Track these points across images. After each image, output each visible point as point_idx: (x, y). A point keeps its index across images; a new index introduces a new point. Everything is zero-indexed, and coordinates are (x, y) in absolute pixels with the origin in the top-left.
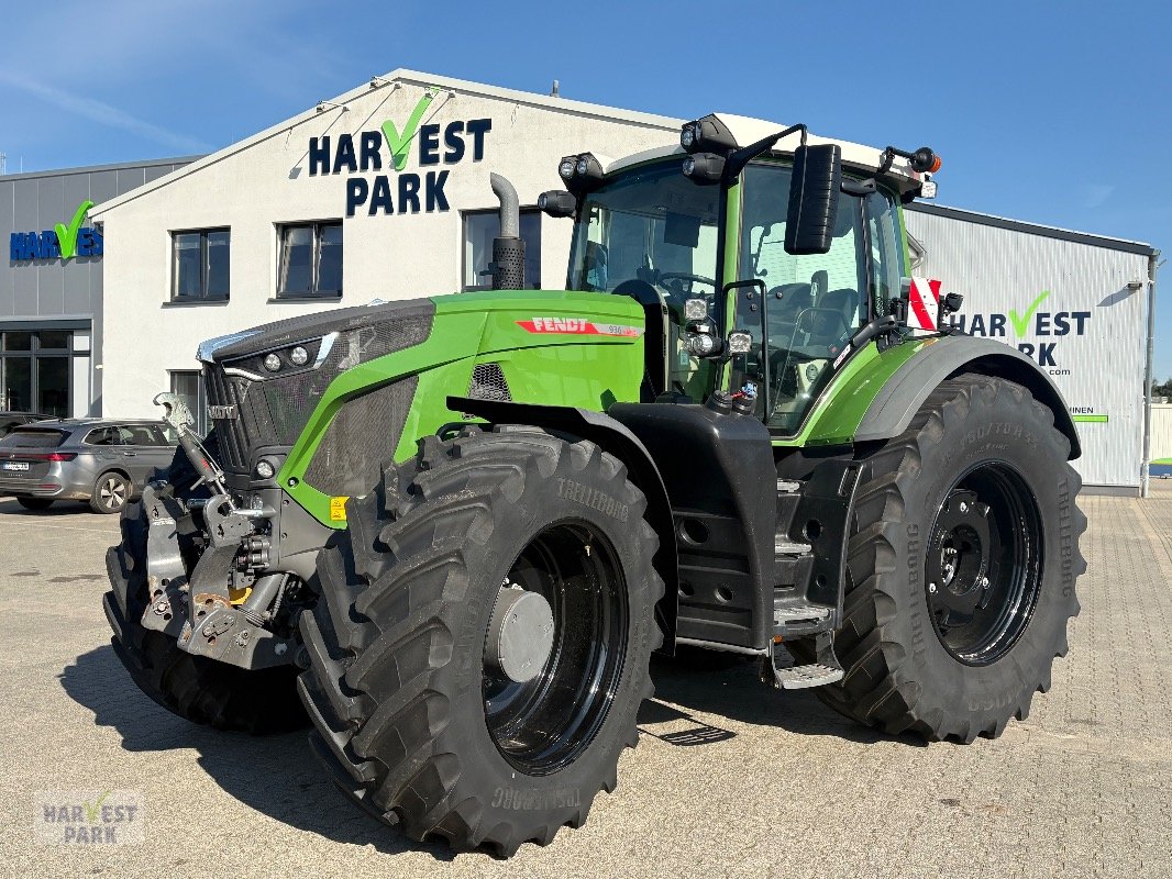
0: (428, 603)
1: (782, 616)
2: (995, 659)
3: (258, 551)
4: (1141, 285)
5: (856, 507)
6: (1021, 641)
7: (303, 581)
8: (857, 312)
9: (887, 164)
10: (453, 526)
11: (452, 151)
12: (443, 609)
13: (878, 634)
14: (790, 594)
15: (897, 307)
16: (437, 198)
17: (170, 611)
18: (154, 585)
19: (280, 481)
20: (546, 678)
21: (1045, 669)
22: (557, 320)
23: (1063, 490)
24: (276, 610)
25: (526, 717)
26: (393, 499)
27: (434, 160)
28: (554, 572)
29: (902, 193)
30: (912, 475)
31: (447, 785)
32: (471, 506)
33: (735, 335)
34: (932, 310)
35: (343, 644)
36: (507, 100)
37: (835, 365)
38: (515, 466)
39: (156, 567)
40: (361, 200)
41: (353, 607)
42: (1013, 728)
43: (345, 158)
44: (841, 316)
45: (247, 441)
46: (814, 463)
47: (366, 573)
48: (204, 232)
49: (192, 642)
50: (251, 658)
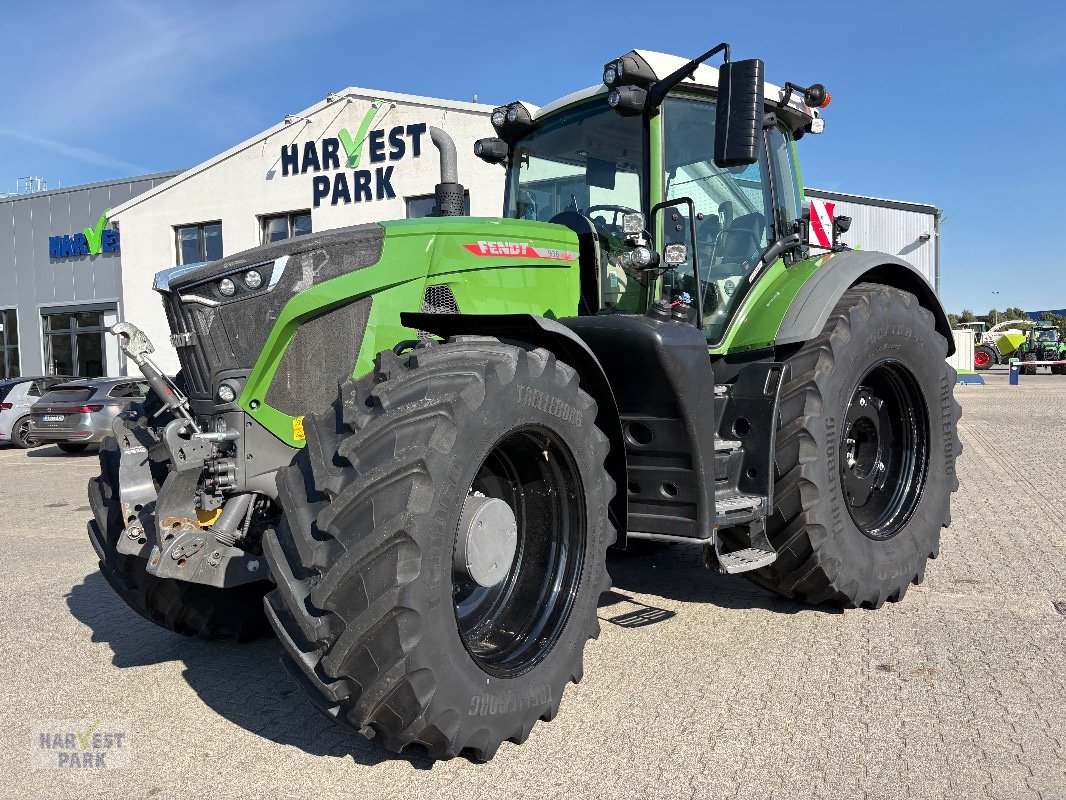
0: (393, 516)
1: (722, 507)
2: (897, 531)
3: (224, 473)
4: (929, 236)
5: (780, 405)
6: (915, 515)
7: (271, 500)
8: (765, 233)
9: (785, 100)
10: (415, 435)
11: (395, 150)
12: (409, 522)
13: (804, 518)
14: (724, 487)
15: (800, 226)
16: (385, 188)
17: (143, 536)
18: (127, 511)
19: (241, 404)
21: (936, 537)
22: (500, 244)
23: (944, 384)
24: (246, 529)
25: (495, 618)
26: (350, 413)
27: (382, 158)
28: (513, 479)
29: (795, 130)
30: (827, 374)
31: (423, 701)
32: (434, 414)
33: (670, 247)
34: (828, 230)
35: (307, 563)
36: (436, 107)
37: (751, 279)
38: (474, 373)
39: (128, 494)
40: (325, 193)
41: (314, 525)
42: (912, 592)
43: (311, 160)
44: (752, 236)
45: (208, 366)
46: (738, 368)
47: (327, 489)
48: (201, 226)
49: (160, 566)
50: (223, 576)
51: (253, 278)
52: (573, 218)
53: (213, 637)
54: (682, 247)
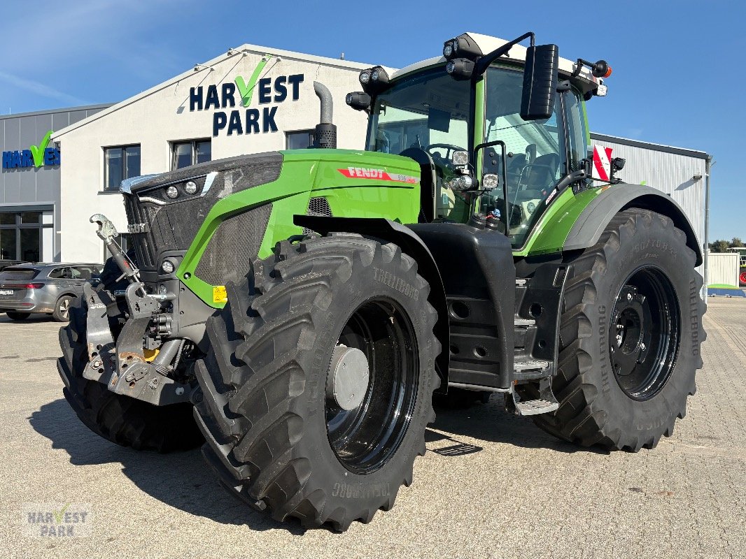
0: (288, 351)
1: (519, 367)
2: (652, 396)
3: (163, 324)
4: (701, 177)
5: (565, 294)
6: (667, 384)
7: (195, 344)
8: (559, 169)
9: (577, 71)
10: (304, 298)
11: (279, 95)
12: (298, 357)
13: (581, 378)
14: (521, 353)
15: (586, 165)
16: (270, 123)
17: (102, 367)
18: (92, 349)
19: (178, 274)
20: (363, 408)
21: (683, 403)
22: (364, 170)
23: (692, 286)
24: (176, 365)
25: (351, 435)
26: (260, 281)
27: (268, 100)
28: (367, 337)
29: (585, 93)
30: (601, 273)
31: (302, 481)
32: (317, 283)
33: (487, 176)
34: (607, 167)
35: (227, 381)
36: (312, 62)
37: (547, 202)
38: (347, 258)
39: (92, 336)
40: (222, 126)
41: (233, 356)
42: (663, 442)
43: (213, 99)
44: (549, 169)
45: (156, 247)
46: (535, 266)
47: (243, 331)
48: (124, 147)
49: (118, 386)
50: (159, 397)
51: (191, 187)
52: (417, 153)
53: (143, 448)
54: (496, 176)
